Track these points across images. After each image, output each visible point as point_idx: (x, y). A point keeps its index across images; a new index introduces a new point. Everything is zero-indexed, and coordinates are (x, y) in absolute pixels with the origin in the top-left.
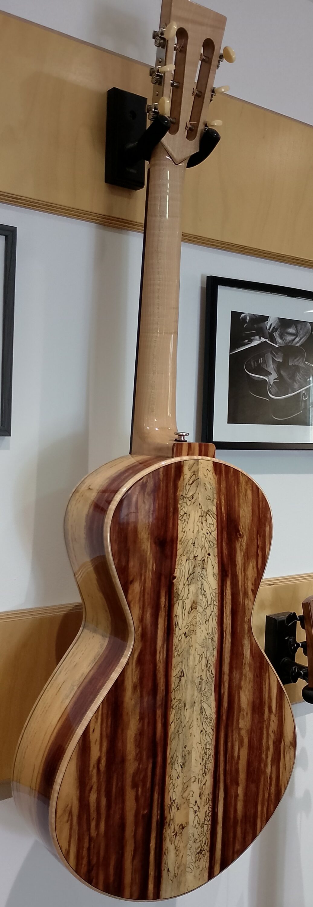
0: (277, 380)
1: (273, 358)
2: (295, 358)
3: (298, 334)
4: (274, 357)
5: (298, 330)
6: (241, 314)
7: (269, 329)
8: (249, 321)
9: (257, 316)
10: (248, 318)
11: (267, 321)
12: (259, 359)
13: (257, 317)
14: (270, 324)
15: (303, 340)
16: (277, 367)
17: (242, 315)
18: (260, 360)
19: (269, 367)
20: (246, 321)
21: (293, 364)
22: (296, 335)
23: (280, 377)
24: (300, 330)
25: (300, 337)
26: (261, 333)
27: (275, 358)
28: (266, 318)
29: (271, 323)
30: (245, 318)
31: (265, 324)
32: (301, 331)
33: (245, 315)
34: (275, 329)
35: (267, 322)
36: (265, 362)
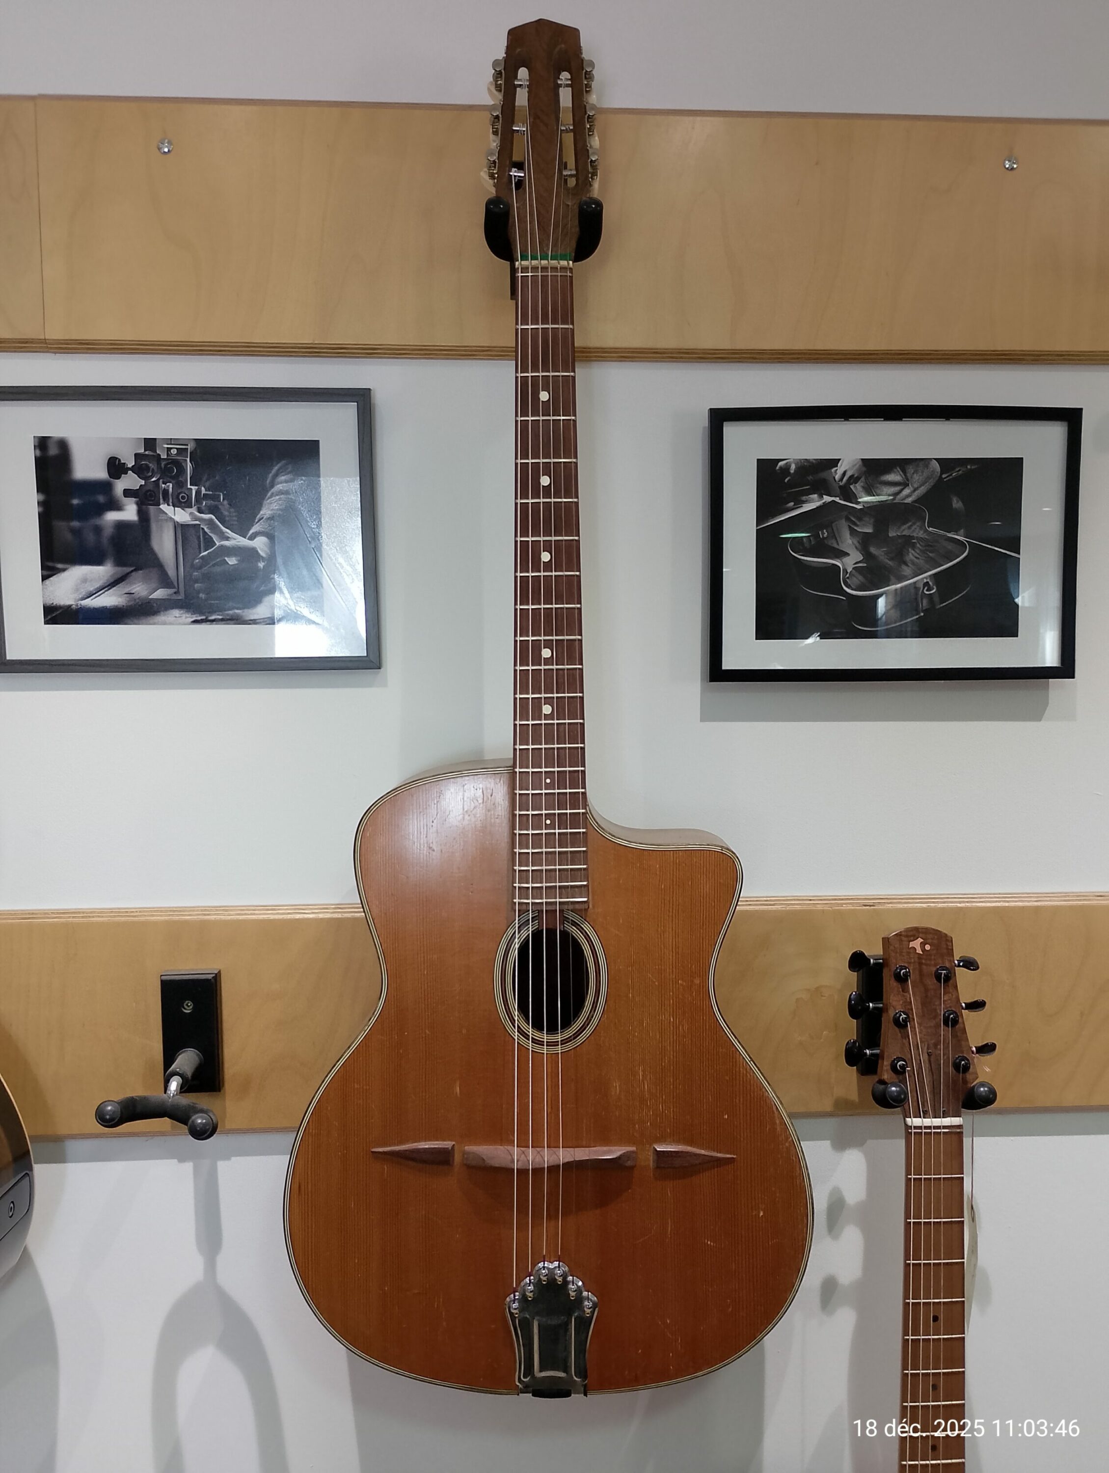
0: (864, 563)
1: (850, 527)
2: (904, 524)
3: (907, 482)
4: (853, 526)
5: (908, 475)
6: (779, 462)
7: (841, 479)
8: (795, 471)
9: (814, 461)
10: (793, 467)
11: (837, 466)
12: (820, 532)
13: (812, 463)
14: (842, 472)
15: (922, 490)
16: (860, 541)
17: (781, 464)
18: (823, 534)
19: (842, 542)
20: (790, 473)
21: (899, 534)
22: (905, 485)
23: (868, 556)
24: (913, 473)
25: (913, 487)
26: (822, 487)
27: (856, 528)
28: (835, 462)
29: (844, 470)
30: (786, 469)
31: (832, 473)
32: (915, 475)
33: (787, 463)
34: (853, 479)
35: (836, 468)
36: (833, 536)
